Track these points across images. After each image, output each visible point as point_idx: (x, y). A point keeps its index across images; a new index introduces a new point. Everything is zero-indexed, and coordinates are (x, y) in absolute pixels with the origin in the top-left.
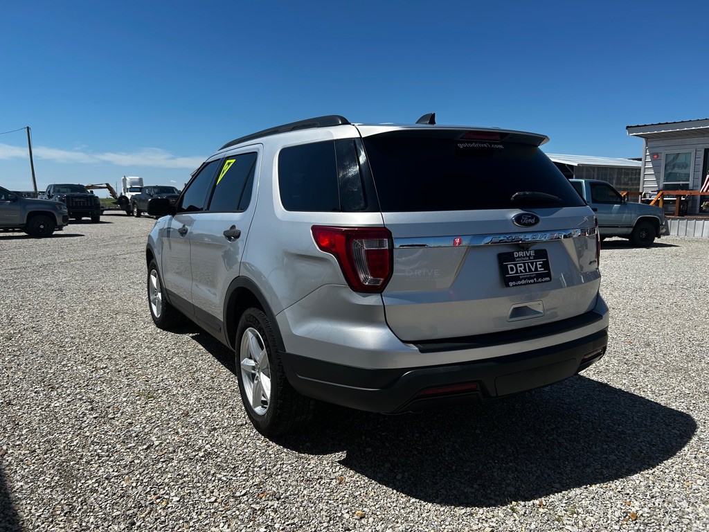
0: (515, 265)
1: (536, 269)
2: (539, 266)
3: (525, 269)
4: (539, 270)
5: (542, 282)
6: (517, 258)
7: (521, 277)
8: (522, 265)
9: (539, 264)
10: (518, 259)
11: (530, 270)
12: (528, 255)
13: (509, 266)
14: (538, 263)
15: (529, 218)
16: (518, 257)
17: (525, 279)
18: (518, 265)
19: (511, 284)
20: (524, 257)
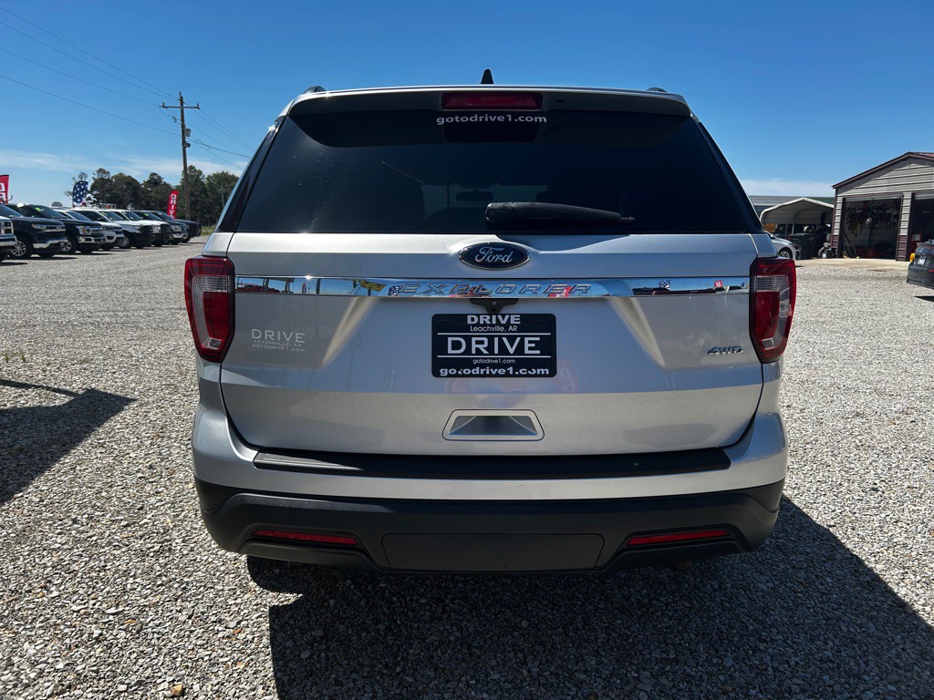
0: (468, 340)
1: (520, 349)
2: (527, 345)
3: (490, 348)
4: (527, 351)
5: (528, 375)
6: (474, 326)
7: (475, 362)
8: (486, 340)
9: (530, 342)
10: (476, 329)
11: (503, 350)
12: (503, 322)
13: (450, 340)
14: (526, 340)
15: (495, 253)
16: (478, 325)
17: (482, 366)
18: (474, 339)
19: (444, 372)
20: (492, 325)
